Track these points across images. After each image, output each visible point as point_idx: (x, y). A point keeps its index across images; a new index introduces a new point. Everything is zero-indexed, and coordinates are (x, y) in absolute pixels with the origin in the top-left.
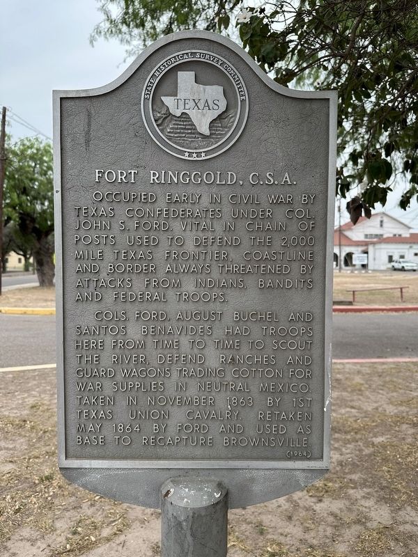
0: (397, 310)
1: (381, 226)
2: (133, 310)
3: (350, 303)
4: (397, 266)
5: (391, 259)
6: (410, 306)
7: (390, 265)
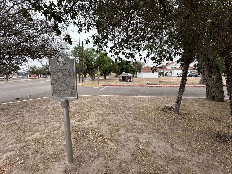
0: (170, 86)
1: (176, 65)
2: (57, 81)
3: (159, 84)
4: (179, 75)
5: (178, 74)
6: (175, 85)
7: (177, 75)
